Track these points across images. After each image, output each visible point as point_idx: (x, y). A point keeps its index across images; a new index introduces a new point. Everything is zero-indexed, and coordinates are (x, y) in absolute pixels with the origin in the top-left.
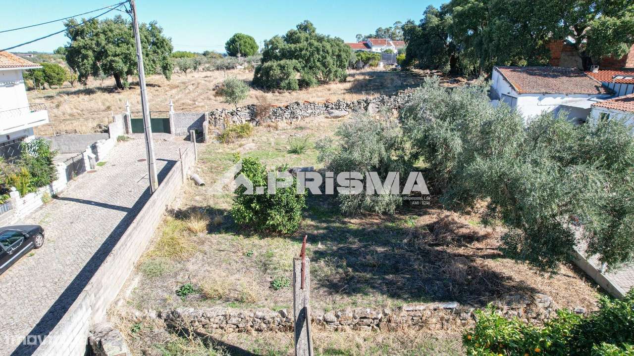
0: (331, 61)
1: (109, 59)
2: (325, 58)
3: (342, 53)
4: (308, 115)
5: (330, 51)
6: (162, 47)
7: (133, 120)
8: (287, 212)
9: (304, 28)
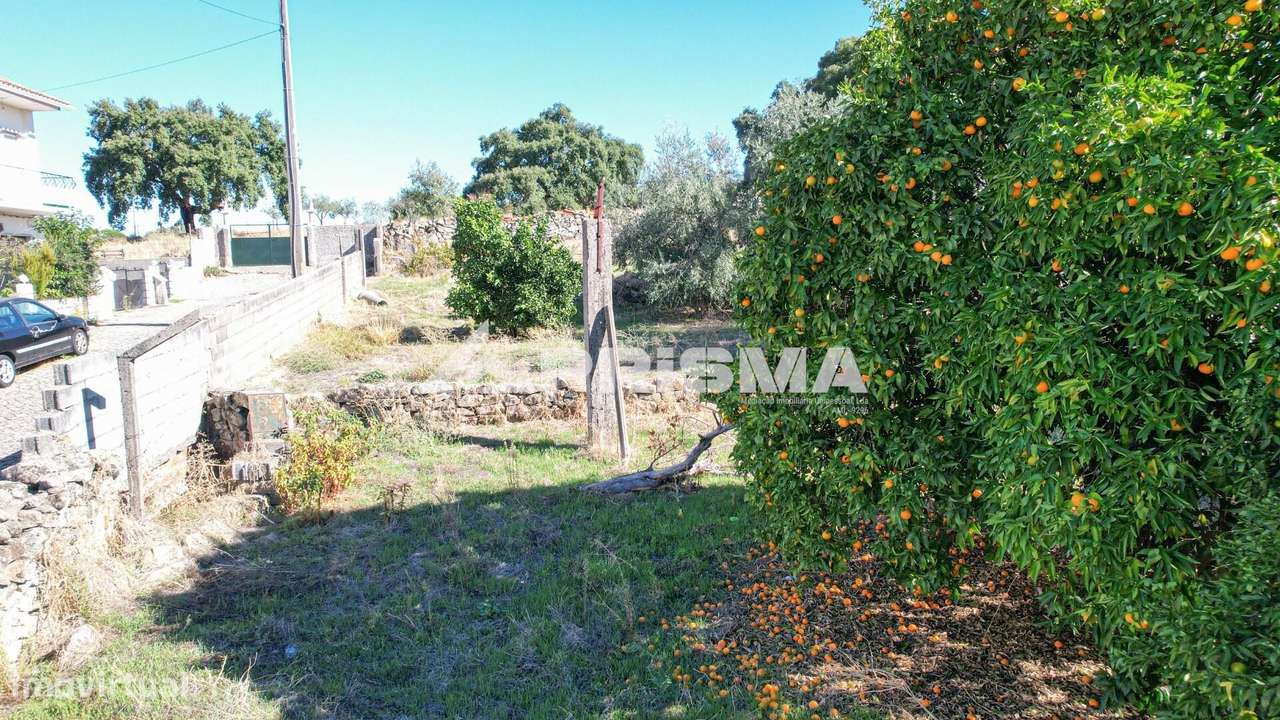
0: (608, 172)
1: (177, 170)
2: (595, 165)
3: (626, 157)
4: (571, 235)
5: (605, 153)
6: (279, 158)
7: (234, 241)
8: (551, 292)
9: (555, 116)
